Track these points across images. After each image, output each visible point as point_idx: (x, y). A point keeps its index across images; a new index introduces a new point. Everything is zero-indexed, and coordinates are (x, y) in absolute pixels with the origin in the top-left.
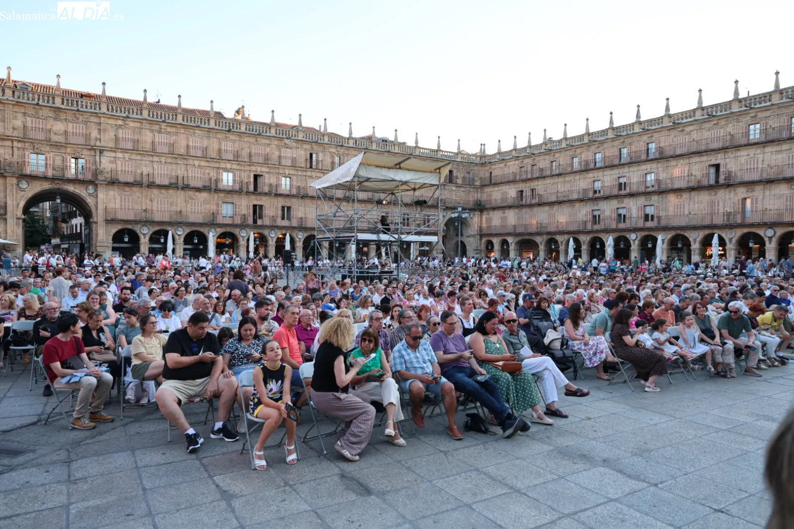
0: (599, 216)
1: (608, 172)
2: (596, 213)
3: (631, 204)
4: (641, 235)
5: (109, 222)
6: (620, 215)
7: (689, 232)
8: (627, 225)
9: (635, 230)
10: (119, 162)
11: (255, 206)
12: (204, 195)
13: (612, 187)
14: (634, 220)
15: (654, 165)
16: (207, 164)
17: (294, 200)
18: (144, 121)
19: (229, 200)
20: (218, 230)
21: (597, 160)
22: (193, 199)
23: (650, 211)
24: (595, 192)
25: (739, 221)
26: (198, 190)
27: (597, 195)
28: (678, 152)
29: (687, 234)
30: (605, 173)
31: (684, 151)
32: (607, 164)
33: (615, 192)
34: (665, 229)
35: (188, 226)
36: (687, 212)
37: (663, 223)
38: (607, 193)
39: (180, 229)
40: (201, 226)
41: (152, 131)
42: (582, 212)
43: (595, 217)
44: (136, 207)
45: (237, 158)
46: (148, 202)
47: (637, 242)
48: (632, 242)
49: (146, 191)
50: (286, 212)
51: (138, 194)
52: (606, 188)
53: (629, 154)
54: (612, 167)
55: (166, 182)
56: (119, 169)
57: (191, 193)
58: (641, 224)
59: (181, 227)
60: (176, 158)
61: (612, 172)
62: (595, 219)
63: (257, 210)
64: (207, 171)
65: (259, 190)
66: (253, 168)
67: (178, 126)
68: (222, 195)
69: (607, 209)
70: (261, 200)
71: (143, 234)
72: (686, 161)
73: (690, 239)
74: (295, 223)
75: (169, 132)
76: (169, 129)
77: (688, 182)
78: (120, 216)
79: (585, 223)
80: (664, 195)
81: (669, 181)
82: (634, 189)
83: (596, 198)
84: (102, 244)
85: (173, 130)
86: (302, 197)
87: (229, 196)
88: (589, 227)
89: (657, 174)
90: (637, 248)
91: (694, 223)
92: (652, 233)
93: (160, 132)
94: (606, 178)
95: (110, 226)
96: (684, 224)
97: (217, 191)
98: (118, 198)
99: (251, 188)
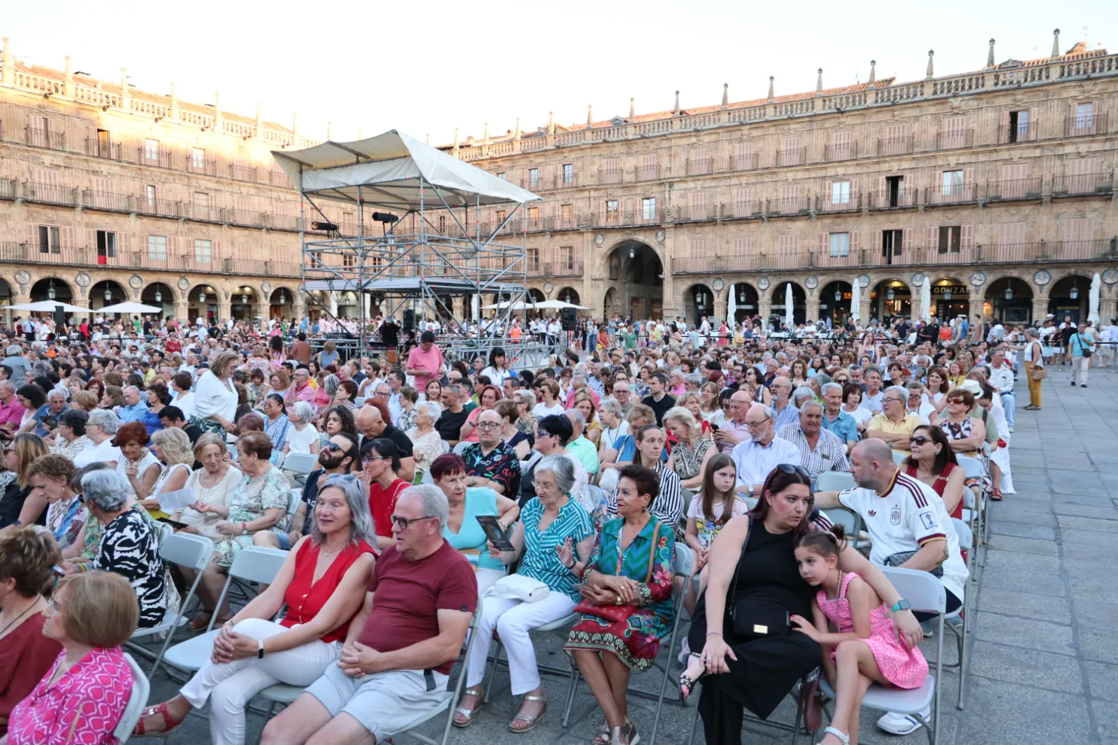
5: (677, 276)
10: (690, 195)
11: (887, 234)
12: (800, 225)
16: (806, 175)
17: (965, 213)
18: (721, 131)
19: (841, 229)
20: (821, 278)
22: (783, 233)
26: (791, 218)
35: (775, 276)
39: (763, 281)
40: (793, 275)
41: (730, 141)
44: (708, 254)
45: (856, 156)
46: (724, 245)
49: (720, 230)
50: (950, 238)
51: (711, 236)
55: (747, 213)
56: (691, 204)
57: (780, 224)
59: (764, 278)
60: (762, 174)
63: (891, 240)
64: (807, 186)
65: (900, 204)
66: (885, 167)
67: (765, 125)
68: (828, 221)
70: (898, 220)
71: (717, 291)
74: (966, 256)
75: (754, 137)
76: (755, 133)
78: (691, 269)
84: (668, 307)
85: (760, 132)
86: (985, 206)
87: (839, 221)
93: (741, 141)
95: (679, 283)
97: (821, 215)
98: (688, 243)
99: (882, 202)
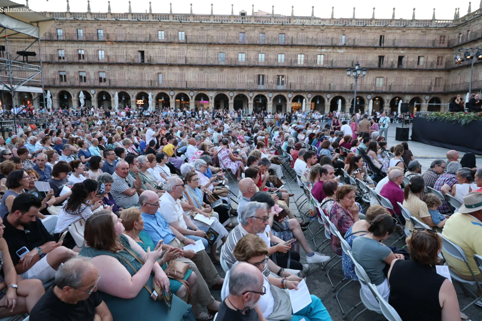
0: (65, 76)
1: (69, 45)
2: (62, 73)
3: (89, 69)
4: (98, 91)
6: (81, 77)
7: (129, 90)
8: (88, 83)
9: (94, 87)
13: (73, 56)
14: (92, 81)
15: (104, 45)
21: (59, 34)
23: (103, 75)
24: (60, 58)
25: (157, 86)
27: (62, 60)
28: (119, 39)
29: (128, 92)
30: (67, 45)
31: (123, 39)
32: (68, 38)
33: (76, 60)
34: (115, 88)
36: (127, 78)
37: (113, 84)
38: (70, 60)
42: (50, 72)
43: (61, 76)
47: (95, 96)
48: (92, 95)
52: (68, 56)
53: (84, 34)
54: (72, 41)
58: (97, 83)
61: (73, 45)
62: (63, 78)
69: (71, 72)
72: (124, 46)
73: (130, 95)
77: (127, 59)
79: (54, 80)
80: (112, 66)
81: (114, 57)
82: (91, 60)
83: (61, 62)
88: (58, 83)
89: (106, 52)
90: (96, 100)
91: (131, 85)
92: (105, 90)
94: (68, 49)
96: (126, 86)
